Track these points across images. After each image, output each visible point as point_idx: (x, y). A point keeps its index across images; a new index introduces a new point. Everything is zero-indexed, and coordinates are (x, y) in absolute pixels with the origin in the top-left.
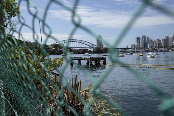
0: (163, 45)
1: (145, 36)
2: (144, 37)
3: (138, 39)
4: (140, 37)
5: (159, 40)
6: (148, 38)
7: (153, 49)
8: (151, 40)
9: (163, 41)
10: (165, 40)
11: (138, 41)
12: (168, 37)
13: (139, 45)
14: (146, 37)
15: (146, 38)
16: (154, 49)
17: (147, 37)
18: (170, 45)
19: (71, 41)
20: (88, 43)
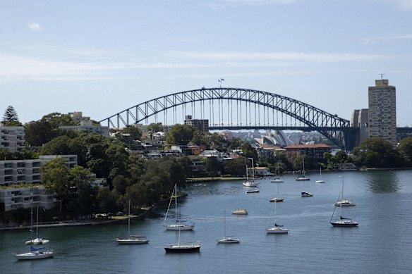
19: (214, 97)
20: (297, 105)
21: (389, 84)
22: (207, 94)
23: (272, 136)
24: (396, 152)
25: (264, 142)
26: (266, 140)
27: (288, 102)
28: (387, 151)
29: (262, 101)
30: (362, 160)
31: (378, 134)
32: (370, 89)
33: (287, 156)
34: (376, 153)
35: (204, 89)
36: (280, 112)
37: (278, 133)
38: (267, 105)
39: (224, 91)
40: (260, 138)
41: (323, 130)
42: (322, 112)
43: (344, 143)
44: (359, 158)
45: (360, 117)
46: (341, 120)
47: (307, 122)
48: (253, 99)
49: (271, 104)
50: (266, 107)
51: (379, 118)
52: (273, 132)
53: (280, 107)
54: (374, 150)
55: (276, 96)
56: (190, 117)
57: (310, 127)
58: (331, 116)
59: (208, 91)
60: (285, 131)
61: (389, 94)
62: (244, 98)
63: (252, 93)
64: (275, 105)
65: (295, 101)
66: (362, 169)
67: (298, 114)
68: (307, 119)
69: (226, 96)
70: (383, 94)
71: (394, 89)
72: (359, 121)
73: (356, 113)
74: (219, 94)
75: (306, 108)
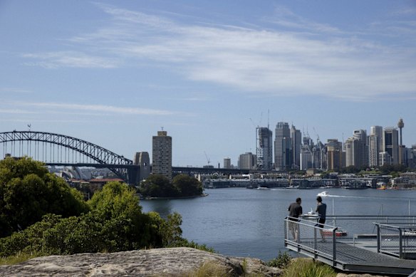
0: (349, 161)
1: (286, 125)
2: (284, 128)
3: (265, 133)
4: (270, 129)
5: (336, 141)
6: (298, 133)
7: (322, 177)
8: (307, 141)
9: (349, 146)
10: (356, 142)
11: (266, 140)
12: (364, 133)
13: (266, 158)
14: (290, 127)
15: (292, 131)
16: (327, 176)
17: (294, 127)
18: (372, 163)
19: (24, 138)
20: (92, 147)
21: (168, 135)
22: (18, 136)
23: (69, 171)
24: (172, 185)
25: (63, 176)
26: (64, 174)
27: (85, 144)
28: (166, 184)
29: (64, 143)
30: (148, 191)
31: (159, 172)
32: (154, 138)
33: (90, 188)
34: (158, 186)
35: (15, 132)
36: (78, 153)
37: (75, 169)
38: (69, 146)
39: (32, 134)
40: (59, 172)
41: (112, 167)
42: (112, 154)
43: (128, 178)
44: (146, 190)
45: (140, 158)
46: (126, 160)
47: (100, 161)
48: (57, 142)
49: (71, 146)
50: (67, 148)
51: (160, 160)
52: (70, 168)
53: (79, 148)
54: (157, 184)
55: (76, 139)
56: (9, 155)
57: (101, 165)
58: (119, 157)
59: (19, 134)
60: (80, 168)
61: (167, 142)
62: (49, 140)
63: (55, 137)
64: (74, 146)
65: (91, 144)
66: (147, 198)
67: (93, 155)
68: (100, 158)
69: (34, 138)
70: (163, 142)
71: (171, 138)
72: (140, 161)
73: (138, 155)
74: (28, 136)
75: (99, 150)
